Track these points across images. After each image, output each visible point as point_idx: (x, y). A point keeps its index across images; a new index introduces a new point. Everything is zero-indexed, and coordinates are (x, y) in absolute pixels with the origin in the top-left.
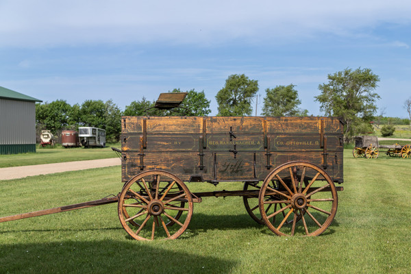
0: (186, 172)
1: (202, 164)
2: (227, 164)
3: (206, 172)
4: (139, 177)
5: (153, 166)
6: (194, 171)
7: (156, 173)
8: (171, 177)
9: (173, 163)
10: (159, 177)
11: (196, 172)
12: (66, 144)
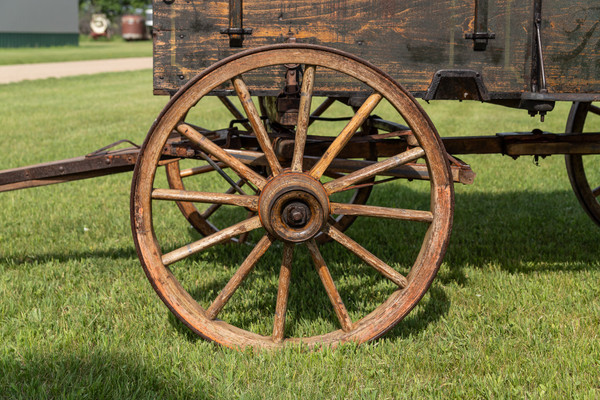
0: (419, 56)
1: (481, 24)
2: (585, 29)
3: (497, 59)
4: (224, 75)
5: (284, 31)
6: (451, 53)
7: (300, 57)
8: (364, 74)
9: (364, 20)
10: (308, 77)
11: (459, 60)
12: (128, 36)
